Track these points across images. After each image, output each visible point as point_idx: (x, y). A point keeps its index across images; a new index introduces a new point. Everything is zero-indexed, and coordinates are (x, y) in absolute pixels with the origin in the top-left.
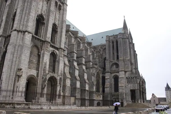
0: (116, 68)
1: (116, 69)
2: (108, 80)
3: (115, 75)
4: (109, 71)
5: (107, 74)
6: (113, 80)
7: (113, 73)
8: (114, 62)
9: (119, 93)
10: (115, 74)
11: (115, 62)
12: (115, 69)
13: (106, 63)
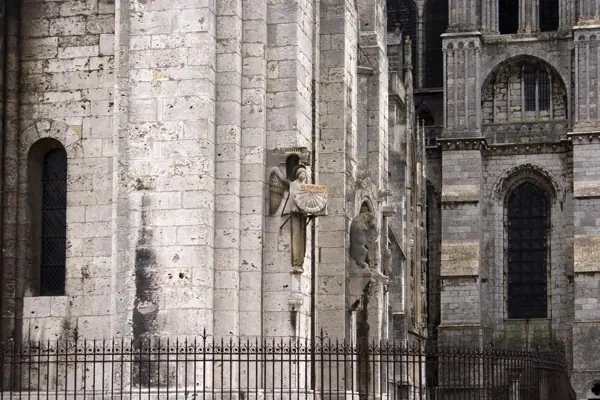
0: (530, 106)
1: (531, 116)
2: (472, 211)
3: (518, 171)
4: (479, 134)
5: (459, 155)
6: (500, 210)
7: (505, 150)
8: (514, 52)
9: (576, 330)
10: (521, 160)
11: (530, 51)
12: (517, 117)
13: (450, 59)
